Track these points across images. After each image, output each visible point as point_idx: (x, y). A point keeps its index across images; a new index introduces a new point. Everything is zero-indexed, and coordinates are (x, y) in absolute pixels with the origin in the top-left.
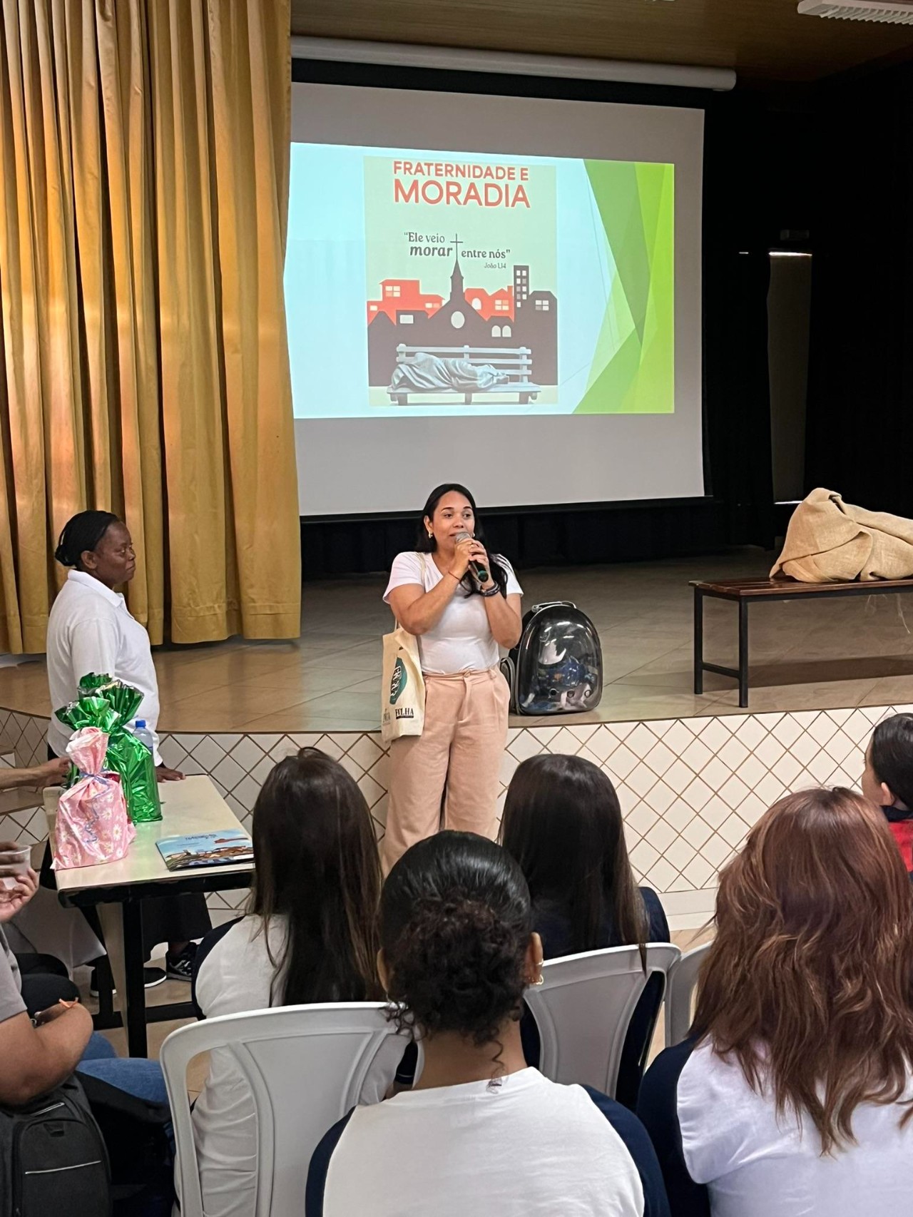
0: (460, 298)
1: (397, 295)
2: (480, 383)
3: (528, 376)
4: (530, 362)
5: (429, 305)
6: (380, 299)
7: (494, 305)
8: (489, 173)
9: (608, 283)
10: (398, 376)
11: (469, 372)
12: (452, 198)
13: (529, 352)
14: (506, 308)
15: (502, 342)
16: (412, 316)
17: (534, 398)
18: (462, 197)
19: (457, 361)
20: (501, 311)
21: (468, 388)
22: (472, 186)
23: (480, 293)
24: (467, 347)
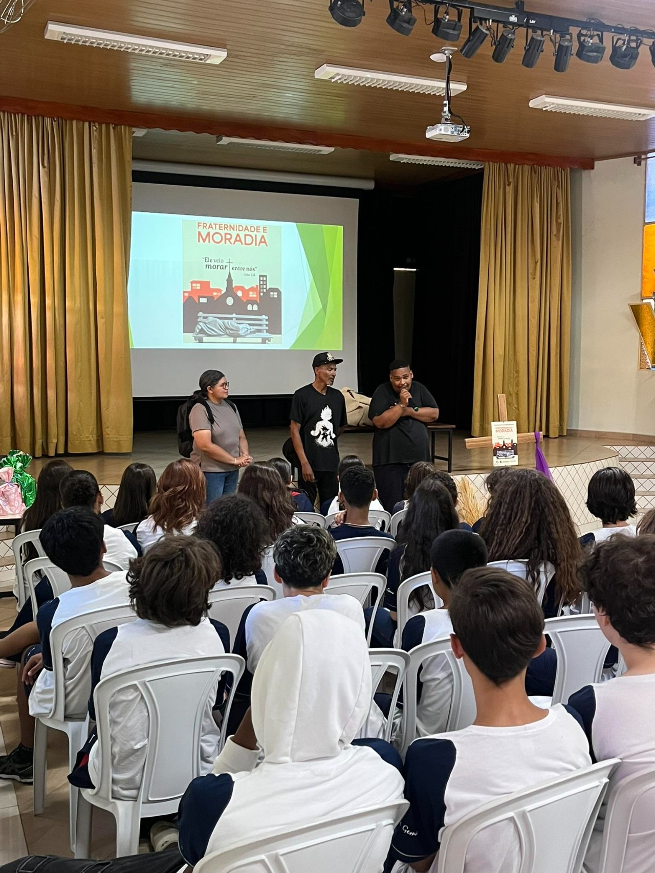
0: (231, 290)
1: (198, 288)
2: (241, 333)
3: (266, 330)
4: (267, 323)
5: (215, 294)
6: (190, 290)
7: (249, 294)
8: (246, 229)
9: (308, 285)
10: (198, 328)
11: (236, 327)
12: (227, 241)
13: (267, 318)
14: (255, 296)
15: (252, 312)
16: (206, 299)
17: (269, 341)
18: (232, 241)
19: (229, 321)
20: (253, 297)
21: (235, 335)
22: (238, 235)
23: (241, 288)
24: (234, 315)
